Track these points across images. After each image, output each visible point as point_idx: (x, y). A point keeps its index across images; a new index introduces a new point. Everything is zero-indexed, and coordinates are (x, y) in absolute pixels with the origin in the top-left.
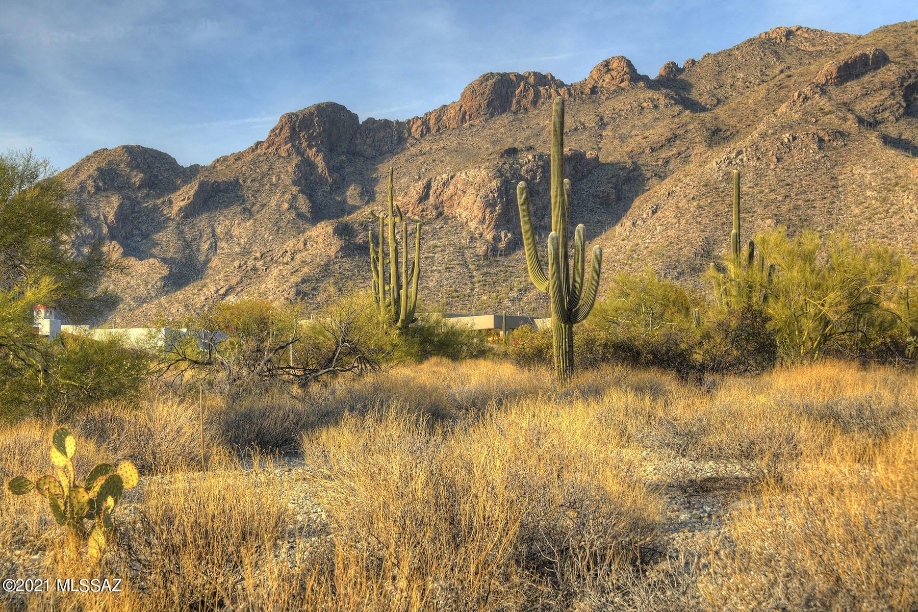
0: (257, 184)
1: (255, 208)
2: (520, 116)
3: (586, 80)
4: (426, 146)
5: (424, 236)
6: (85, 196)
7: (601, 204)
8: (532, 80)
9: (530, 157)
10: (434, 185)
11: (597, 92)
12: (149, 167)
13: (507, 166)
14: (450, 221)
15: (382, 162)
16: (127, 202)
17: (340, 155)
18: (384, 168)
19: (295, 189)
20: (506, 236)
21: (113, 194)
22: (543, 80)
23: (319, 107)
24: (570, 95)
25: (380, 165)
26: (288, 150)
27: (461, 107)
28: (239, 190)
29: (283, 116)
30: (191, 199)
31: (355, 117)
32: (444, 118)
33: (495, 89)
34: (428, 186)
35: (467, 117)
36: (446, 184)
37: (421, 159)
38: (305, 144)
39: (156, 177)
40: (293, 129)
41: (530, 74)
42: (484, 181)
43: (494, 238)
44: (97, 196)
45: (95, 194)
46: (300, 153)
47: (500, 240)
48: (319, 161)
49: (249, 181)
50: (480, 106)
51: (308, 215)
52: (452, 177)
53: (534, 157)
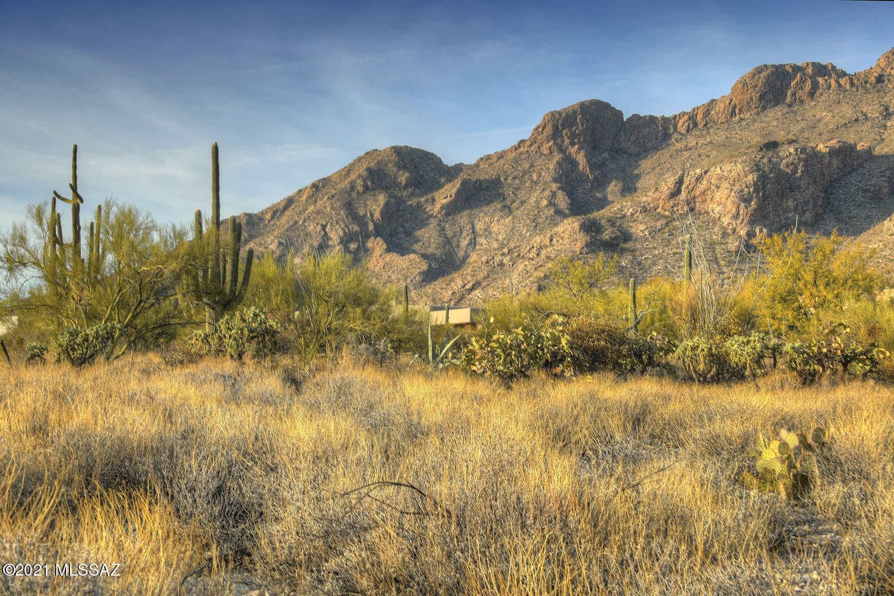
0: (518, 181)
1: (515, 205)
2: (795, 108)
3: (871, 68)
4: (691, 141)
5: (674, 232)
6: (354, 195)
7: (872, 198)
8: (810, 71)
9: (792, 150)
10: (687, 180)
11: (884, 81)
12: (416, 167)
13: (765, 160)
14: (701, 217)
15: (645, 157)
16: (393, 201)
17: (603, 152)
18: (646, 164)
19: (554, 186)
20: (761, 231)
21: (380, 193)
22: (821, 70)
23: (582, 105)
24: (852, 84)
25: (643, 161)
26: (550, 148)
27: (731, 100)
28: (500, 187)
29: (547, 115)
30: (453, 196)
31: (619, 114)
32: (713, 112)
33: (768, 82)
34: (680, 182)
35: (737, 111)
36: (699, 179)
37: (686, 154)
38: (567, 141)
39: (422, 176)
40: (556, 128)
41: (808, 64)
42: (739, 175)
43: (748, 234)
44: (365, 195)
45: (364, 193)
46: (561, 150)
47: (755, 236)
48: (581, 159)
49: (510, 178)
50: (752, 99)
51: (567, 212)
52: (706, 172)
53: (796, 150)
